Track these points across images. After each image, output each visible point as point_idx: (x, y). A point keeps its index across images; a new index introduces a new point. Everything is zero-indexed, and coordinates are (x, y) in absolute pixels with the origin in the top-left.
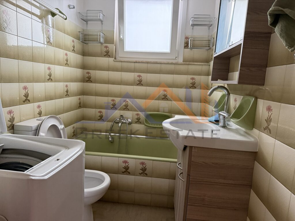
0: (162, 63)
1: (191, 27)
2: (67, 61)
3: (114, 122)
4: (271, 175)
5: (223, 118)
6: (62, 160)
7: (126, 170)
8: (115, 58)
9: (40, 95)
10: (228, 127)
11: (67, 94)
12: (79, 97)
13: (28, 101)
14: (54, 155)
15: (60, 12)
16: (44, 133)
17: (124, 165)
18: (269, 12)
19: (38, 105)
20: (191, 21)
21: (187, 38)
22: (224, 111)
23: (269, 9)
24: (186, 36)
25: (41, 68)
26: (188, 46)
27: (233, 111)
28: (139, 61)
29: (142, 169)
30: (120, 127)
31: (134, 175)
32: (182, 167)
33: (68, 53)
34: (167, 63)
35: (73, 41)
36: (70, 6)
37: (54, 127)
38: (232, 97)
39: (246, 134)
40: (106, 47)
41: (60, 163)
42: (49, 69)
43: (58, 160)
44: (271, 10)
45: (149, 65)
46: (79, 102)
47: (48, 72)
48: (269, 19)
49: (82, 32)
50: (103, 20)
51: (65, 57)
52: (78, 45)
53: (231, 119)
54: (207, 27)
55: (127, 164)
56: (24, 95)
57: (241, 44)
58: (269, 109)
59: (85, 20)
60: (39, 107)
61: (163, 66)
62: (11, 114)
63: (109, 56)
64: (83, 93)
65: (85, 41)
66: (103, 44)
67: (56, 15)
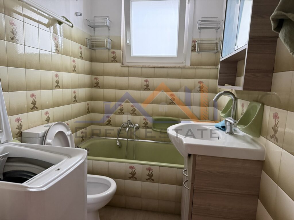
0: (169, 67)
1: (199, 30)
2: (75, 67)
3: (122, 127)
4: (278, 186)
5: (229, 124)
6: (63, 170)
7: (133, 176)
8: (122, 64)
9: (47, 102)
10: (235, 133)
11: (75, 100)
12: (87, 102)
13: (35, 108)
14: (56, 164)
15: (67, 20)
16: (50, 139)
17: (130, 170)
18: (272, 17)
19: (46, 112)
20: (198, 24)
21: (194, 41)
22: (230, 117)
23: (272, 14)
24: (193, 40)
25: (48, 76)
26: (196, 50)
27: (240, 116)
28: (146, 66)
29: (148, 175)
30: (128, 131)
31: (140, 180)
32: (187, 174)
33: (76, 59)
34: (174, 67)
35: (81, 48)
36: (77, 13)
37: (61, 133)
38: (240, 102)
39: (253, 142)
40: (113, 53)
41: (60, 172)
42: (57, 76)
43: (58, 169)
44: (273, 15)
45: (156, 70)
46: (87, 107)
47: (55, 79)
48: (272, 24)
49: (89, 39)
50: (110, 26)
51: (73, 64)
52: (85, 51)
53: (238, 126)
54: (215, 30)
55: (133, 170)
56: (32, 102)
57: (246, 49)
58: (276, 116)
59: (93, 27)
60: (47, 113)
61: (171, 71)
62: (19, 122)
63: (117, 61)
64: (91, 98)
65: (92, 47)
66: (110, 50)
67: (62, 23)
